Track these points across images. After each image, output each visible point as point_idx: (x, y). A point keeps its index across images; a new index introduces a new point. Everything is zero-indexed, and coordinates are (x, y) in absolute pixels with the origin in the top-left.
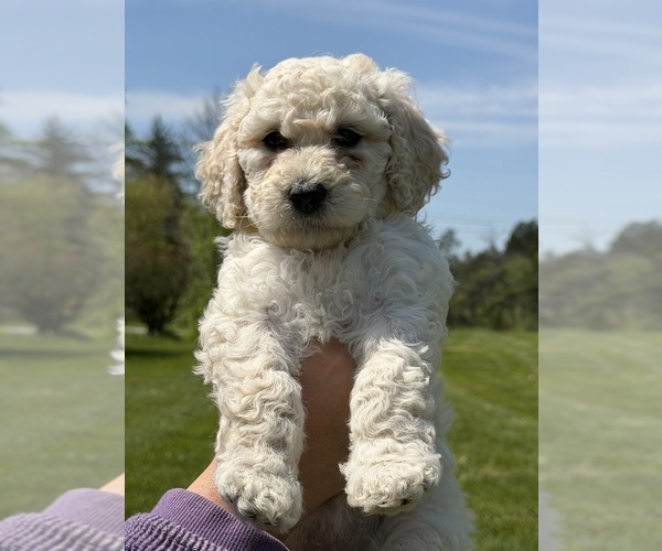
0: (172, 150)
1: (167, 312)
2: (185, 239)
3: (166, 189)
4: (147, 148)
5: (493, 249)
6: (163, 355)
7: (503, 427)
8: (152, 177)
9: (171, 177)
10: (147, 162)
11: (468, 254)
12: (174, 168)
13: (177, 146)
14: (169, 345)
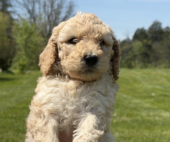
0: (8, 3)
3: (6, 17)
5: (128, 39)
6: (8, 80)
7: (130, 103)
9: (8, 13)
12: (9, 9)
14: (9, 76)
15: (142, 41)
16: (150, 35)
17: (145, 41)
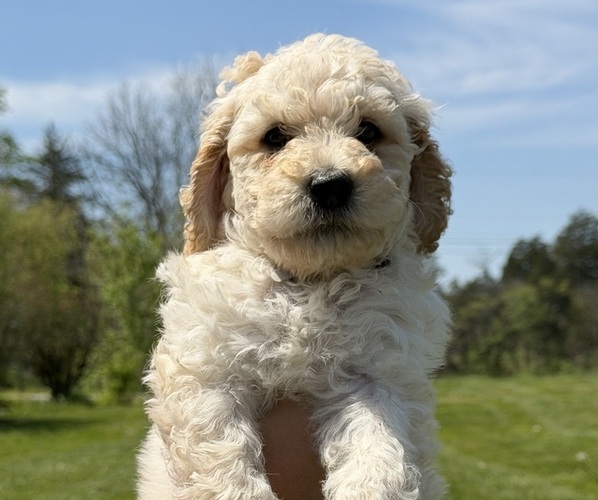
0: (71, 167)
1: (75, 371)
2: (94, 279)
3: (66, 217)
4: (38, 166)
5: (486, 275)
8: (47, 203)
9: (71, 201)
10: (41, 184)
11: (454, 284)
12: (75, 189)
13: (76, 161)
15: (535, 283)
16: (562, 263)
17: (546, 282)
